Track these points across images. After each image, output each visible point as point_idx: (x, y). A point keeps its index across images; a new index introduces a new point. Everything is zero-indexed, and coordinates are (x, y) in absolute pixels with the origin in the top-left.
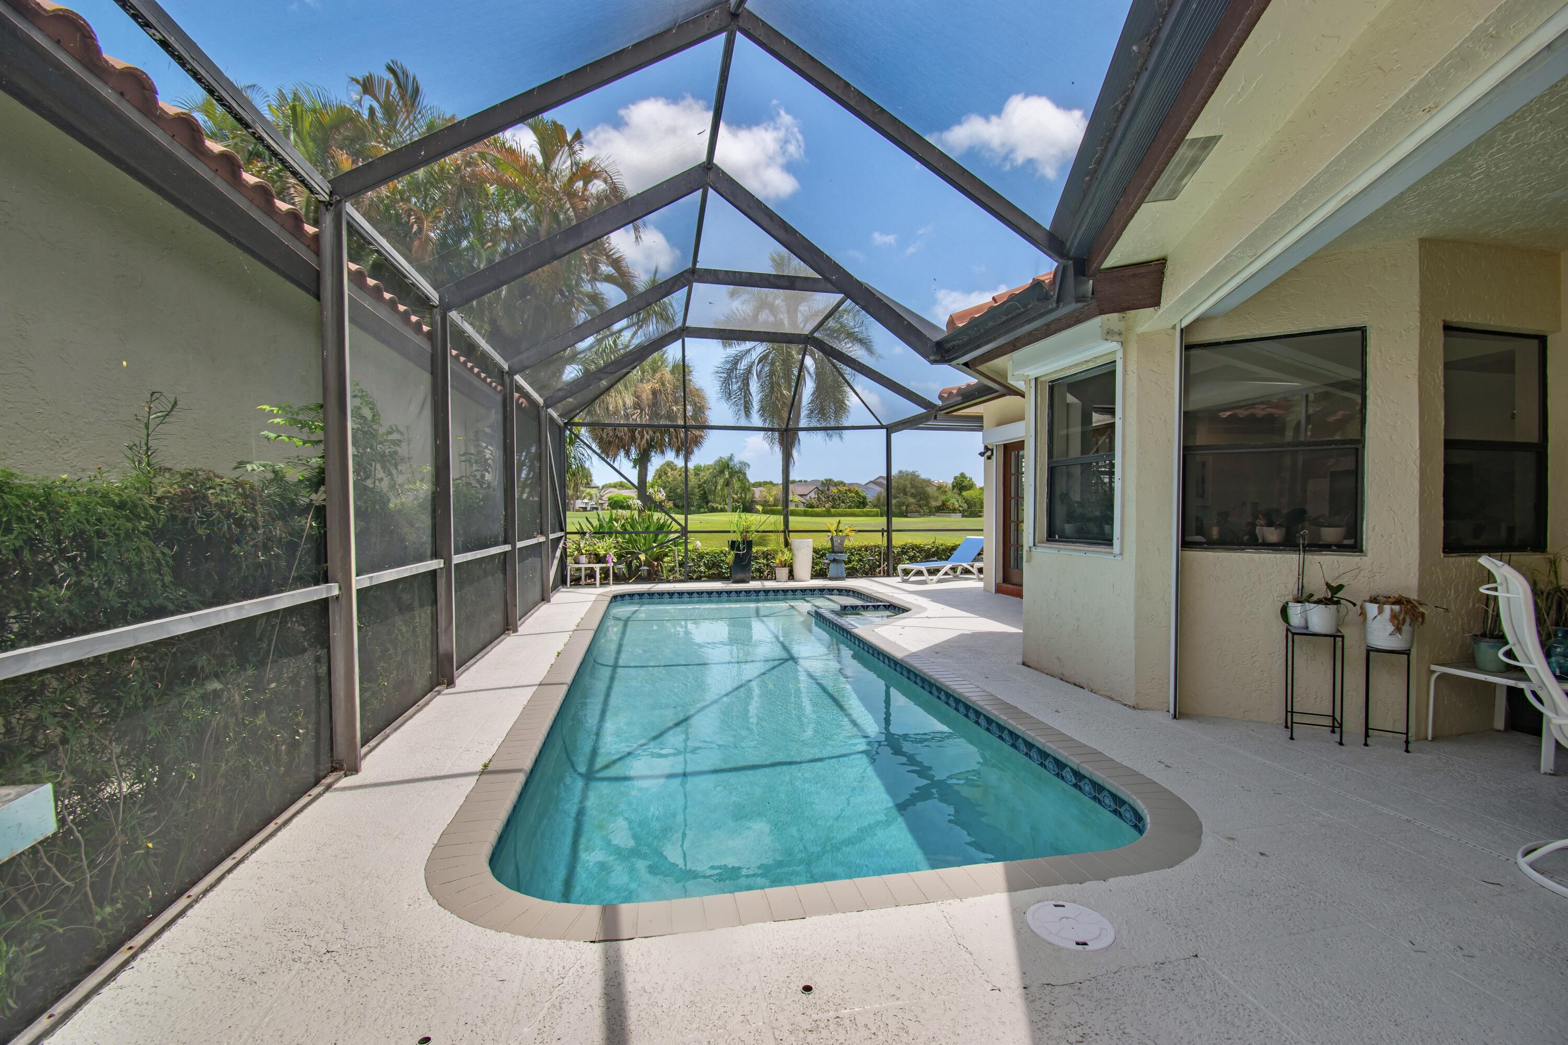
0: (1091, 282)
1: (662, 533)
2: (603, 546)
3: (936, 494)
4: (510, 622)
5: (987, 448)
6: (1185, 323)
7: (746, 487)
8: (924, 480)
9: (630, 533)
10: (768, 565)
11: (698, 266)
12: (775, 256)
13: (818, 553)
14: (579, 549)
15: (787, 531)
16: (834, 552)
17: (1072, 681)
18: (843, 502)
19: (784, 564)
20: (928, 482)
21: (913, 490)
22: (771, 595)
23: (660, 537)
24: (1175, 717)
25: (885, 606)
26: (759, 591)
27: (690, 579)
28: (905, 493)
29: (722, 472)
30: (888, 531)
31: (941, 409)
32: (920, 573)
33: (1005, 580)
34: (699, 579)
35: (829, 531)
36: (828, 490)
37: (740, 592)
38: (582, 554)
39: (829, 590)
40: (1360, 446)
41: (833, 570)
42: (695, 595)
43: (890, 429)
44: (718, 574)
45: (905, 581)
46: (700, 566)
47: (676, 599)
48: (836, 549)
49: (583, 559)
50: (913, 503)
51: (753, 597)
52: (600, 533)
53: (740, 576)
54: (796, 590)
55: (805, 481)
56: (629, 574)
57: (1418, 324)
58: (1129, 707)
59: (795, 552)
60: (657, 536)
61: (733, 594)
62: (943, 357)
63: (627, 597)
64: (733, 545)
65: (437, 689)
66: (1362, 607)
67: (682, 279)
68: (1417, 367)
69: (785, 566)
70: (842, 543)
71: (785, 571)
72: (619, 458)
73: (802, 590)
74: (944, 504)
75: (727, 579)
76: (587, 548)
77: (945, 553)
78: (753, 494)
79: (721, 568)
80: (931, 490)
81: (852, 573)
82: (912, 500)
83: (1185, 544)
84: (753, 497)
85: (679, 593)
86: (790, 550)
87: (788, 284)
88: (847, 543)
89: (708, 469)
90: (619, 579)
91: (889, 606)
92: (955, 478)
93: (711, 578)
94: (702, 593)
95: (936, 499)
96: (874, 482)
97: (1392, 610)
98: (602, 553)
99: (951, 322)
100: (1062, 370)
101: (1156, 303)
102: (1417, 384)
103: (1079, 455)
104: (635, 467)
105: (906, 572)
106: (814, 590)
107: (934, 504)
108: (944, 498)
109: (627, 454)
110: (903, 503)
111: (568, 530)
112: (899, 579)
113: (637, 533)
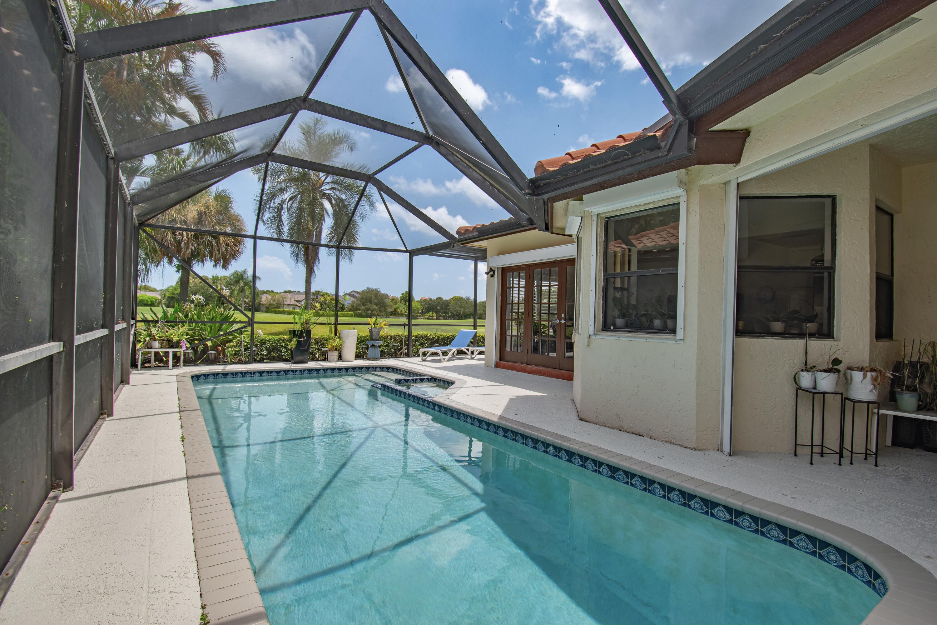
0: (695, 139)
1: (226, 323)
2: (175, 333)
3: (391, 304)
4: (105, 405)
5: (491, 270)
6: (740, 180)
7: (255, 294)
8: (383, 295)
9: (196, 322)
10: (318, 349)
11: (311, 96)
12: (304, 126)
13: (360, 341)
14: (150, 335)
15: (336, 324)
16: (371, 339)
17: (631, 431)
18: (328, 307)
19: (335, 349)
20: (386, 296)
21: (376, 301)
22: (329, 372)
23: (224, 326)
24: (730, 455)
25: (428, 379)
26: (320, 370)
27: (255, 361)
28: (371, 303)
29: (237, 282)
30: (409, 325)
31: (459, 241)
32: (436, 354)
33: (501, 358)
34: (262, 361)
35: (369, 324)
36: (317, 298)
37: (304, 370)
38: (155, 340)
39: (373, 367)
40: (832, 271)
41: (371, 352)
42: (265, 374)
43: (413, 253)
44: (278, 357)
45: (424, 360)
46: (262, 350)
47: (248, 377)
48: (374, 338)
49: (156, 344)
50: (375, 309)
51: (315, 374)
52: (171, 322)
53: (300, 358)
54: (349, 368)
55: (299, 292)
56: (195, 358)
57: (869, 197)
58: (690, 448)
59: (344, 340)
60: (221, 325)
61: (298, 373)
62: (533, 191)
63: (202, 377)
64: (293, 333)
65: (52, 494)
66: (845, 375)
67: (294, 104)
68: (868, 222)
69: (336, 350)
70: (378, 334)
71: (336, 354)
72: (162, 263)
73: (353, 368)
74: (395, 310)
75: (286, 360)
76: (160, 335)
77: (447, 341)
78: (261, 299)
79: (281, 351)
80: (388, 301)
81: (383, 355)
82: (375, 307)
83: (739, 332)
84: (260, 301)
85: (251, 373)
86: (339, 338)
87: (381, 126)
88: (382, 334)
89: (224, 279)
90: (188, 362)
91: (431, 379)
92: (402, 294)
93: (273, 360)
94: (272, 372)
95: (391, 307)
96: (349, 294)
97: (872, 375)
98: (176, 339)
99: (540, 166)
100: (623, 209)
101: (737, 161)
102: (868, 234)
103: (636, 270)
104: (178, 271)
105: (424, 354)
106: (362, 368)
107: (390, 310)
108: (396, 306)
109: (170, 262)
110: (370, 309)
111: (138, 319)
112: (420, 359)
113: (203, 323)
